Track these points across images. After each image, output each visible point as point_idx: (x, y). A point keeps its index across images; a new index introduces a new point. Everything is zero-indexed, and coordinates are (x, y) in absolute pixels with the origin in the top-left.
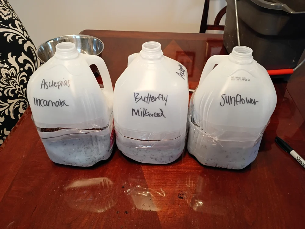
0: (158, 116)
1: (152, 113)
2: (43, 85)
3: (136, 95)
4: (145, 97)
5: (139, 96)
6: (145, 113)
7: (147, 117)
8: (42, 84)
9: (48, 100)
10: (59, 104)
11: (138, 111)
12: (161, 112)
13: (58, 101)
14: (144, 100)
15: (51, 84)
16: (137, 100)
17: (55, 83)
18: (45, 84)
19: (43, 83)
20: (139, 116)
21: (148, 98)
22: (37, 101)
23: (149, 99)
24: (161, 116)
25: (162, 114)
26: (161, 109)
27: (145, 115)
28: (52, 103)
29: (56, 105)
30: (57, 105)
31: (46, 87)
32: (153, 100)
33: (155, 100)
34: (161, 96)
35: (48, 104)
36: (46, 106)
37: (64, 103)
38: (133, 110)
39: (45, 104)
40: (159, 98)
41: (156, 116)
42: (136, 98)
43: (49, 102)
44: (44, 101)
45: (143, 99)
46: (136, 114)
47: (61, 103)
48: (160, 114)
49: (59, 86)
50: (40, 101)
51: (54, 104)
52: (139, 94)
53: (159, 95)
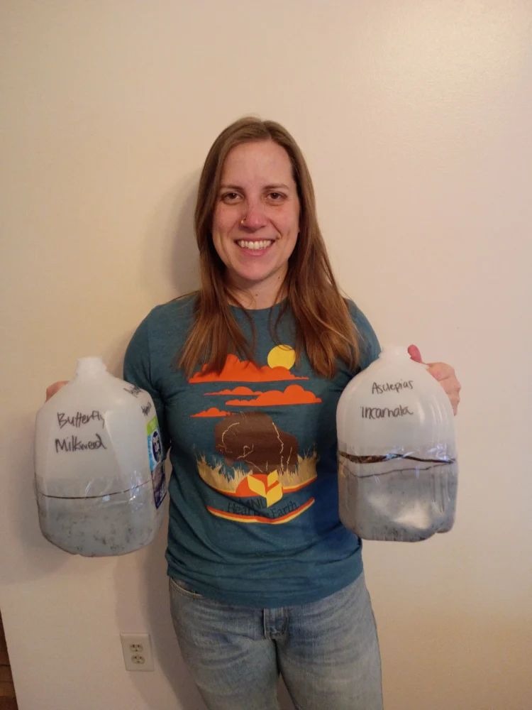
0: (94, 448)
1: (85, 442)
2: (375, 390)
3: (60, 417)
4: (73, 418)
5: (65, 418)
6: (75, 445)
7: (78, 452)
8: (373, 388)
9: (382, 408)
10: (398, 413)
11: (64, 442)
12: (98, 440)
13: (398, 409)
14: (73, 421)
15: (386, 387)
16: (62, 423)
17: (391, 386)
18: (377, 387)
19: (375, 387)
20: (67, 450)
21: (77, 419)
22: (367, 411)
23: (79, 420)
24: (100, 446)
25: (101, 444)
26: (97, 435)
27: (75, 448)
28: (389, 412)
29: (394, 415)
30: (396, 414)
31: (379, 391)
32: (85, 421)
33: (88, 420)
34: (95, 414)
35: (382, 414)
36: (378, 417)
37: (407, 411)
38: (57, 441)
39: (378, 414)
40: (93, 416)
41: (92, 447)
42: (60, 421)
43: (384, 412)
44: (377, 410)
45: (71, 421)
46: (62, 448)
47: (402, 411)
48: (98, 444)
49: (397, 389)
50: (371, 411)
51: (391, 414)
52: (64, 414)
53: (93, 412)
